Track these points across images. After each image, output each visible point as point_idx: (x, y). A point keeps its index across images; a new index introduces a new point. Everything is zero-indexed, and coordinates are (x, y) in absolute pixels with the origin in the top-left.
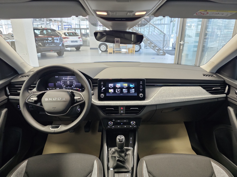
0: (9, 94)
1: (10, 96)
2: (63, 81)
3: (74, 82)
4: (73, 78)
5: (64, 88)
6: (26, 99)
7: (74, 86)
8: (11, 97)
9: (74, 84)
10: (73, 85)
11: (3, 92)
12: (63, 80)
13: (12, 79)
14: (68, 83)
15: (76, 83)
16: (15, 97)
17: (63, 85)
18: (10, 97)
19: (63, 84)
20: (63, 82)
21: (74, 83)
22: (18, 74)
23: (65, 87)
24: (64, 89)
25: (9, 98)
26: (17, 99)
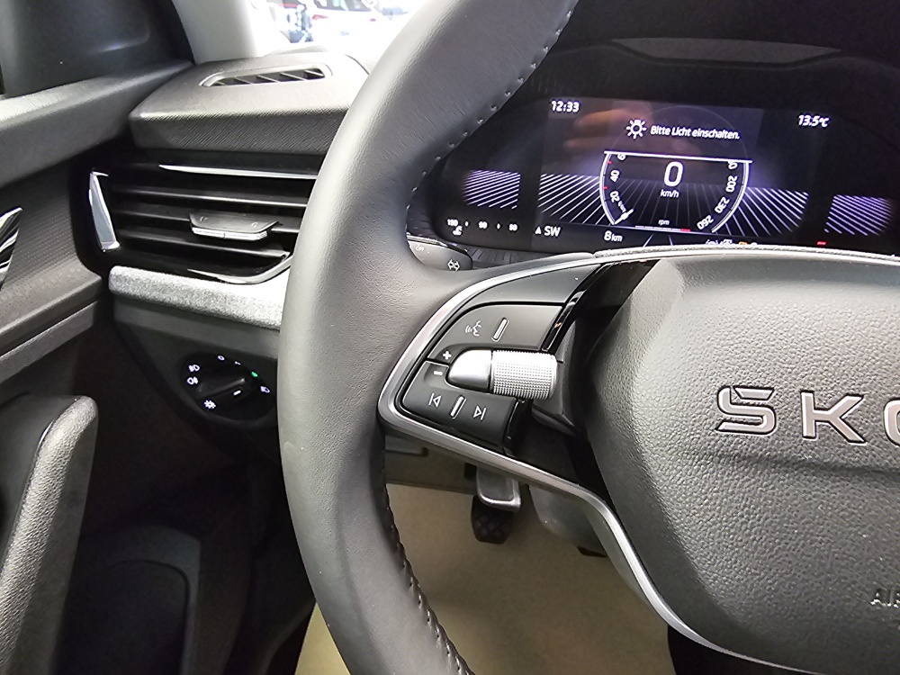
0: (115, 245)
1: (117, 271)
2: (622, 156)
3: (738, 172)
4: (734, 135)
5: (615, 231)
6: (385, 357)
7: (717, 218)
8: (128, 278)
9: (732, 197)
10: (720, 208)
11: (60, 226)
12: (628, 144)
13: (140, 97)
14: (672, 178)
15: (758, 192)
16: (165, 288)
17: (615, 196)
18: (118, 277)
19: (610, 186)
20: (616, 162)
21: (730, 187)
22: (188, 64)
23: (631, 221)
24: (608, 236)
25: (115, 285)
26: (187, 301)
